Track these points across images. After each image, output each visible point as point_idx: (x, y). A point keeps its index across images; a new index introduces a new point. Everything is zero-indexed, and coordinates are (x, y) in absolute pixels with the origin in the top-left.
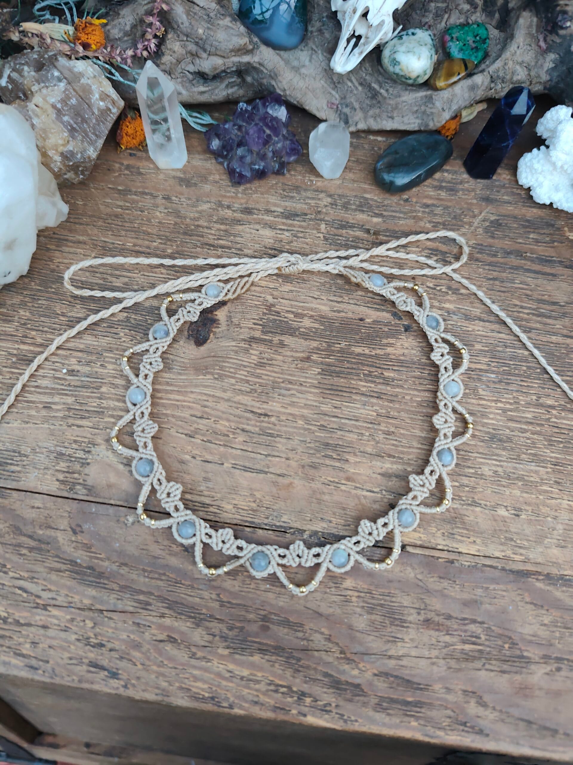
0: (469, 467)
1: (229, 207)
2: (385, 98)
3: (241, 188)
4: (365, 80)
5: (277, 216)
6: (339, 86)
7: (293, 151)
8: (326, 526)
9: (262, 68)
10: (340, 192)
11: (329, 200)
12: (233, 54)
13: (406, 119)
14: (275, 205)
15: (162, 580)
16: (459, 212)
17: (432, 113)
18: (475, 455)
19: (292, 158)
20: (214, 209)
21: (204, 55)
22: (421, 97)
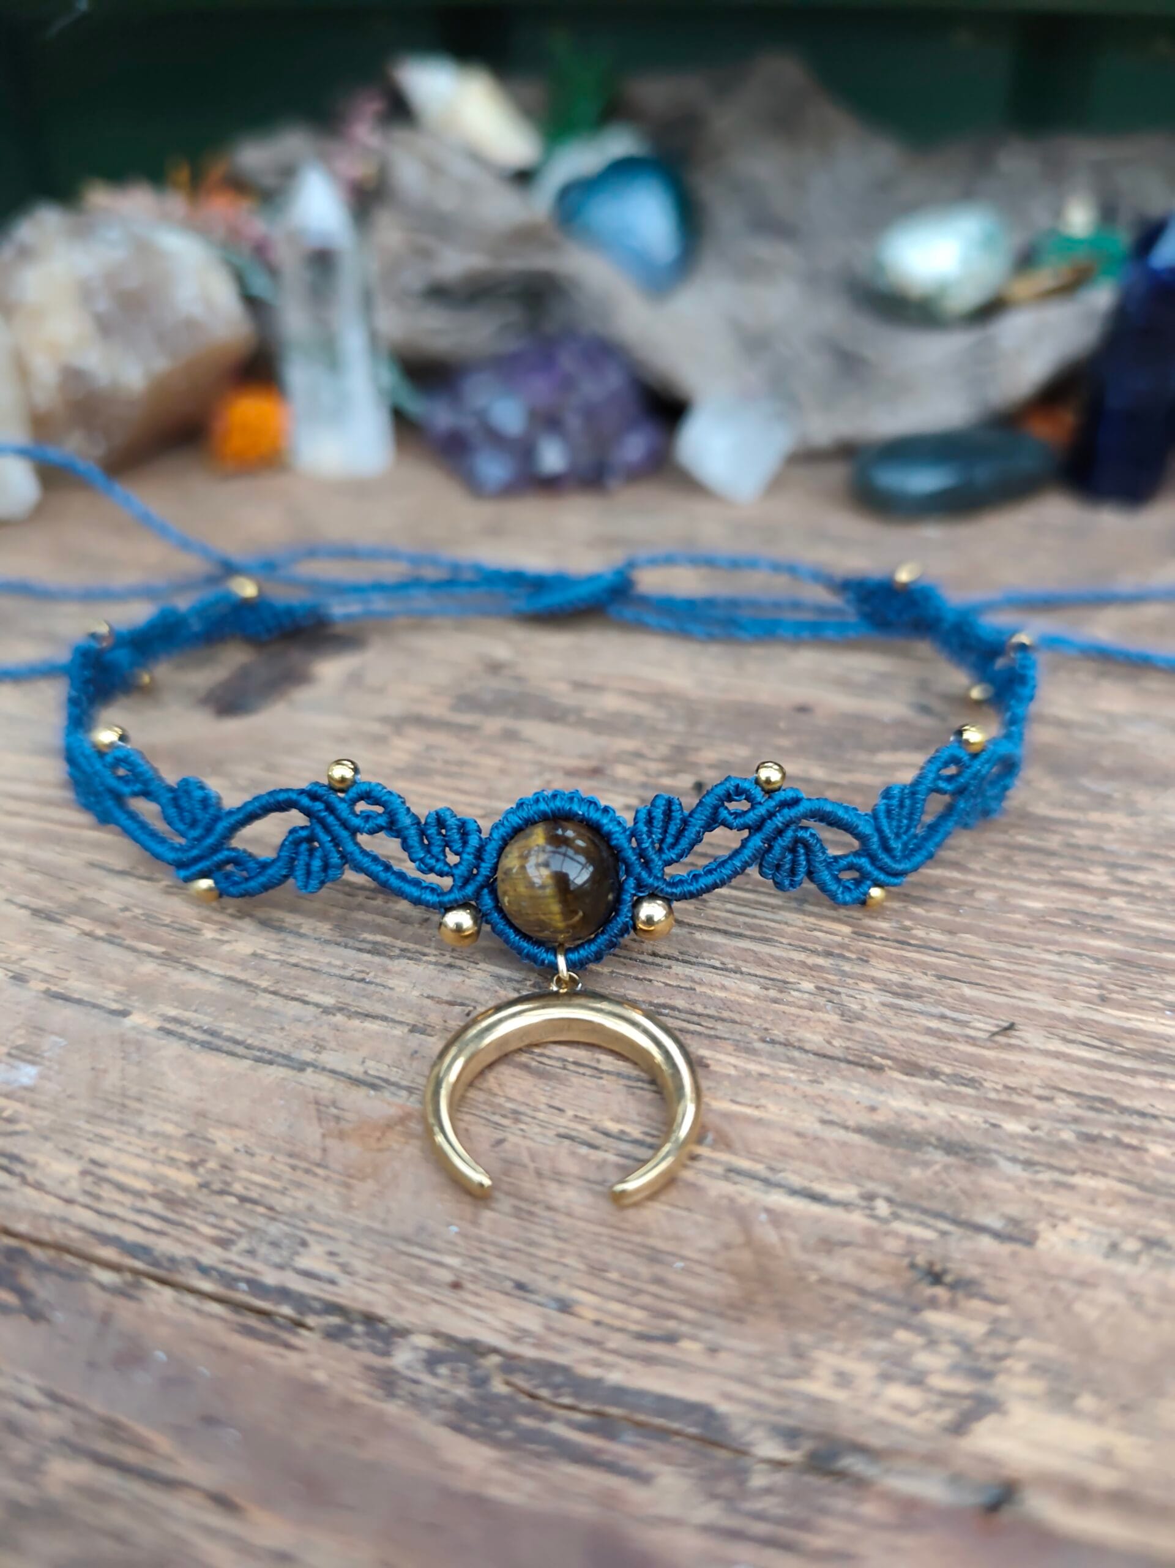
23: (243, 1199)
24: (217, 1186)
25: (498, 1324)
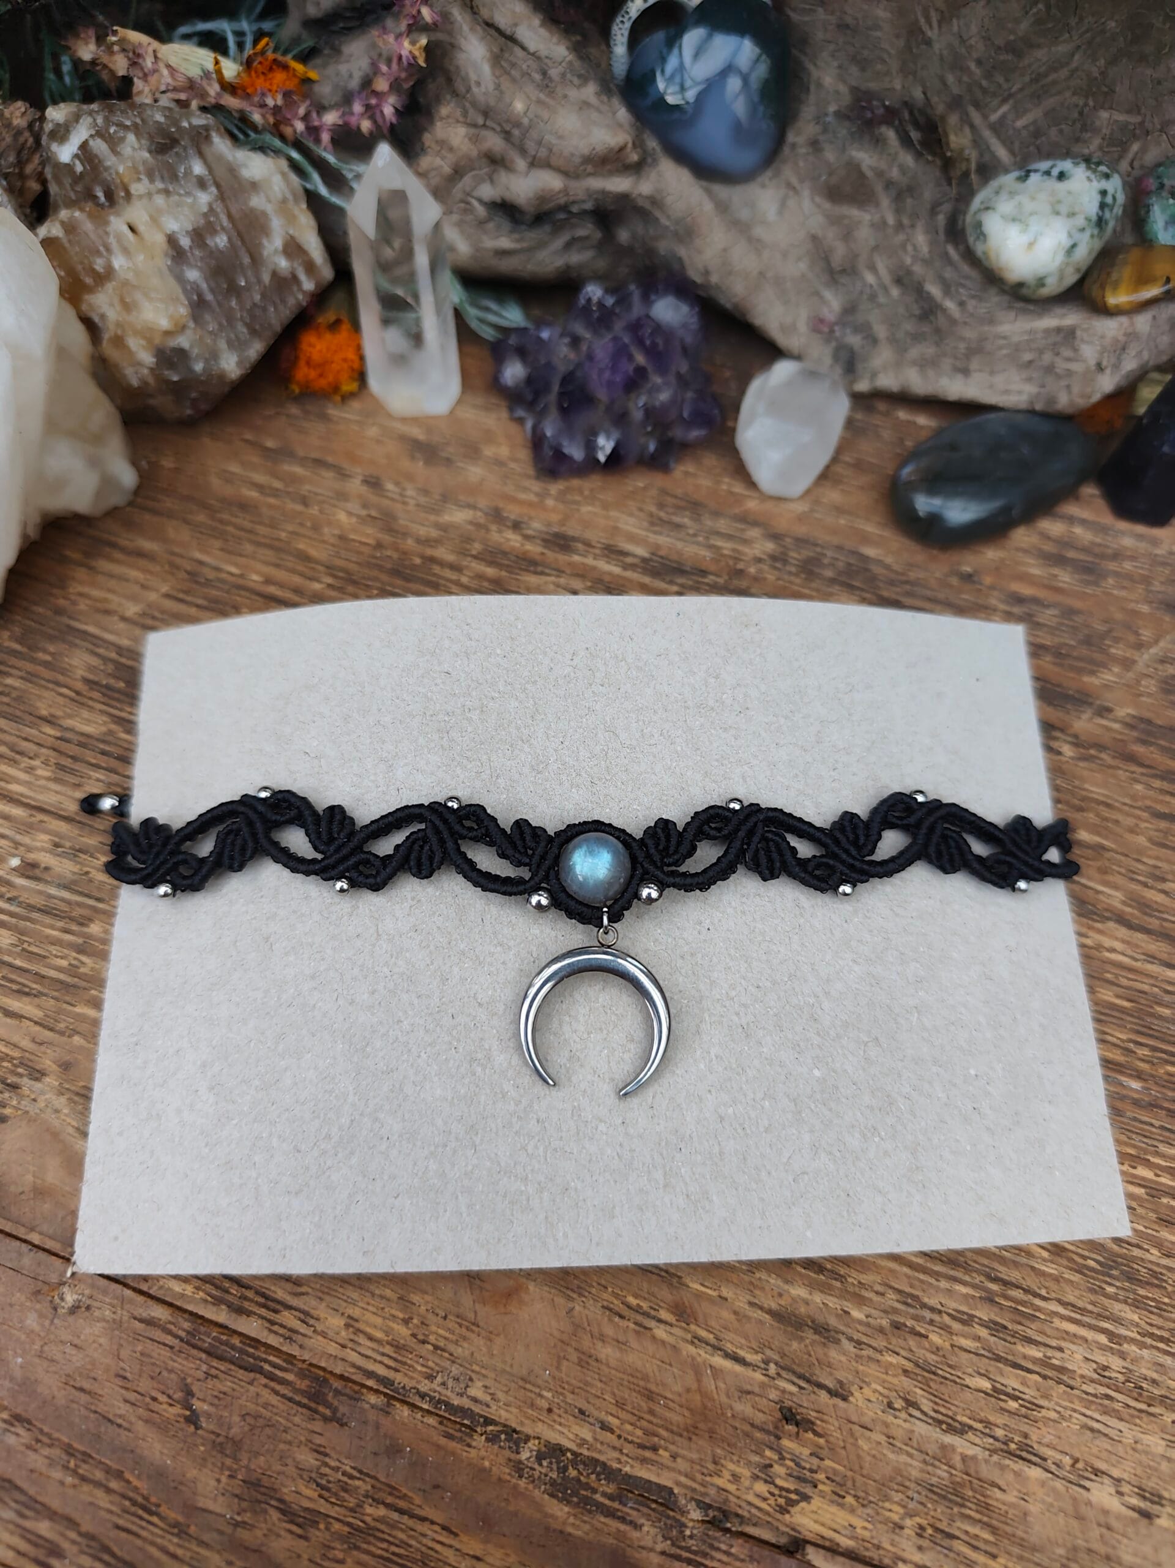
0: (1030, 1341)
1: (516, 526)
2: (953, 322)
3: (555, 488)
4: (909, 273)
5: (633, 567)
6: (844, 280)
7: (701, 418)
8: (589, 1437)
9: (657, 213)
10: (801, 530)
11: (770, 546)
12: (590, 169)
13: (999, 380)
14: (632, 538)
15: (109, 1491)
16: (1101, 628)
17: (1069, 373)
18: (1054, 1307)
19: (695, 434)
20: (478, 526)
21: (521, 164)
22: (1047, 331)
23: (436, 1347)
24: (421, 1337)
25: (571, 1436)
